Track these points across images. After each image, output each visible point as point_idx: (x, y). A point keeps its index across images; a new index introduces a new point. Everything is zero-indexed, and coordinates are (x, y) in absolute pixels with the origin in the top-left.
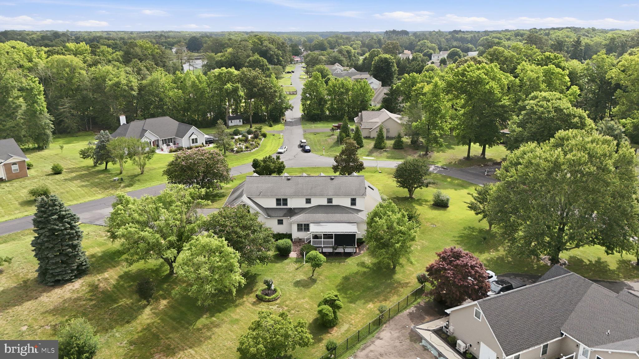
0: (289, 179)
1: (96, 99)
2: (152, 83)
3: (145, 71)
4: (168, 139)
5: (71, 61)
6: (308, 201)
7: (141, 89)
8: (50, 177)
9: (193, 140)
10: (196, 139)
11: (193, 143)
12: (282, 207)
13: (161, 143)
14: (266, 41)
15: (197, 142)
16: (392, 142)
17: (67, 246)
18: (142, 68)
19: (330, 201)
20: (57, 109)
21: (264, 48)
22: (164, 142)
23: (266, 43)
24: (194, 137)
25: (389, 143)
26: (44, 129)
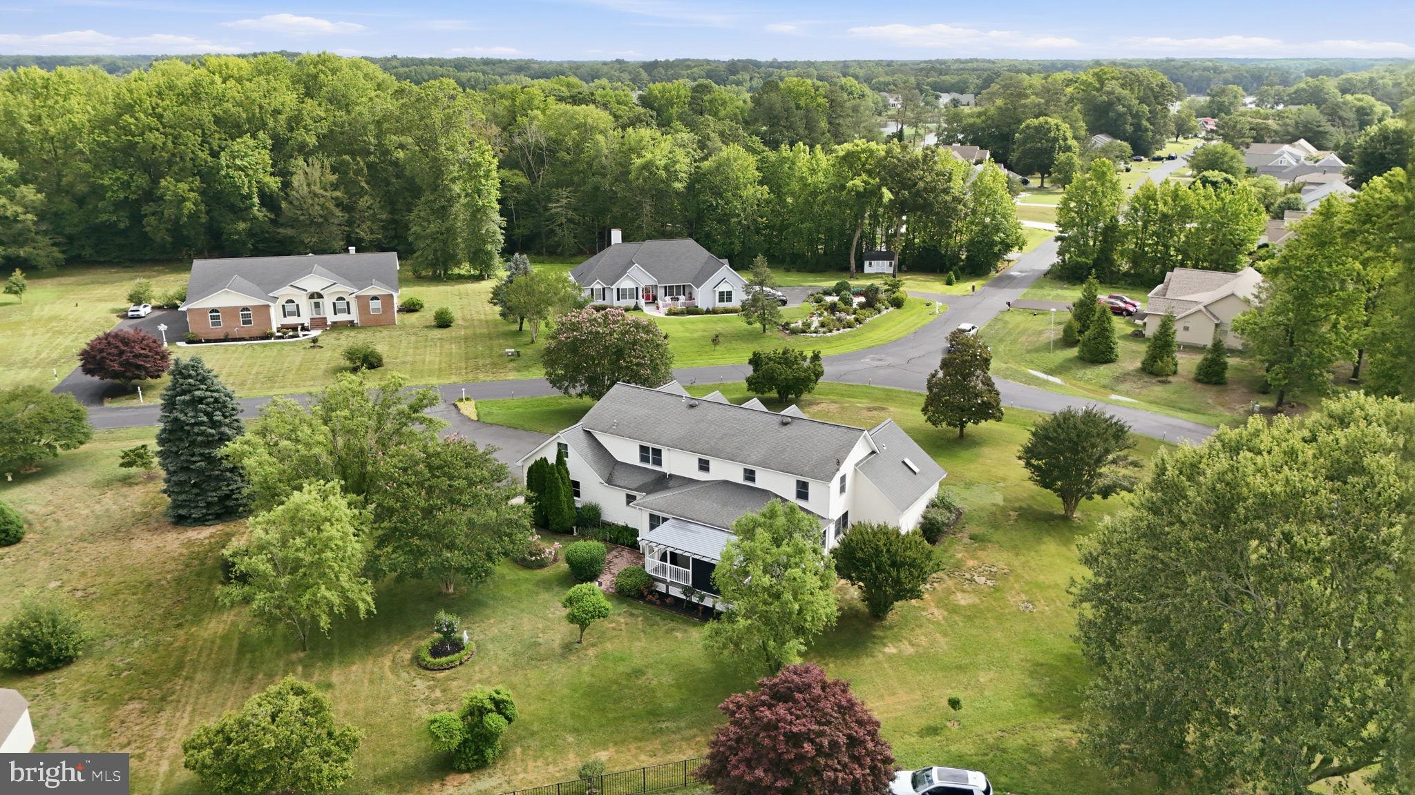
0: (692, 406)
1: (616, 193)
2: (719, 167)
3: (716, 141)
4: (678, 287)
5: (585, 117)
6: (704, 466)
7: (697, 178)
8: (426, 332)
9: (721, 294)
10: (729, 293)
11: (721, 300)
12: (650, 466)
13: (661, 292)
14: (1114, 82)
15: (729, 300)
16: (1198, 359)
17: (202, 455)
18: (712, 135)
19: (750, 475)
20: (546, 209)
21: (1105, 98)
22: (669, 291)
23: (1112, 85)
24: (724, 288)
25: (1187, 363)
26: (485, 242)
